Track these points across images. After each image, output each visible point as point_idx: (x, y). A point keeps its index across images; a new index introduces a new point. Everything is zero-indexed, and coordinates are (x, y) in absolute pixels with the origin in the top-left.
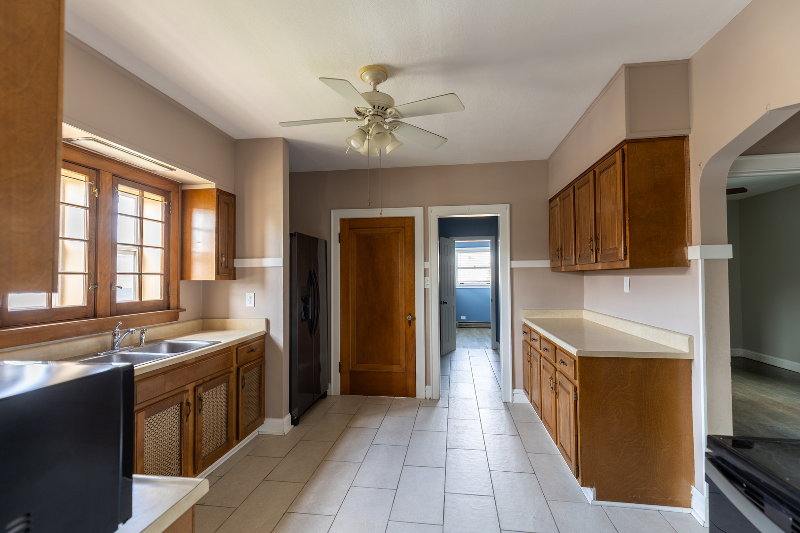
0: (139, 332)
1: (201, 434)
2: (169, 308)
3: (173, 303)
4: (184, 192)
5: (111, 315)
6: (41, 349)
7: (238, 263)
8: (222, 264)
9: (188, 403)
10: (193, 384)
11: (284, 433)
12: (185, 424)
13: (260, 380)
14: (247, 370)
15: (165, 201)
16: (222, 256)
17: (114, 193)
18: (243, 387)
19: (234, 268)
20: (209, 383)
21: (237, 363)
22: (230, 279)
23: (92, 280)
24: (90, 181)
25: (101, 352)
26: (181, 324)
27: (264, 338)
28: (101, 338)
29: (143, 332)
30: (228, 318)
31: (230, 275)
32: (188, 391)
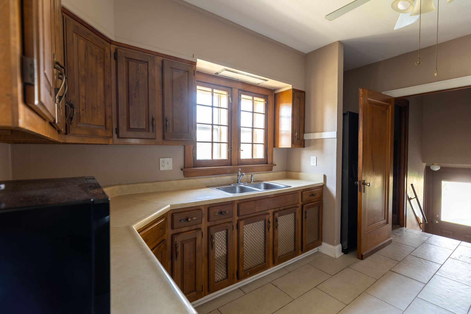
0: (251, 175)
1: (277, 242)
2: (267, 164)
3: (269, 161)
4: (275, 95)
5: (238, 165)
6: (209, 179)
7: (307, 137)
8: (295, 137)
9: (269, 221)
10: (273, 210)
11: (336, 257)
12: (267, 233)
13: (319, 216)
14: (309, 207)
15: (265, 102)
16: (295, 132)
17: (239, 100)
18: (305, 218)
19: (304, 140)
20: (284, 210)
21: (302, 202)
22: (301, 147)
23: (230, 146)
24: (228, 94)
25: (232, 184)
26: (274, 173)
27: (322, 188)
28: (233, 176)
29: (252, 176)
30: (300, 172)
31: (301, 144)
32: (269, 214)
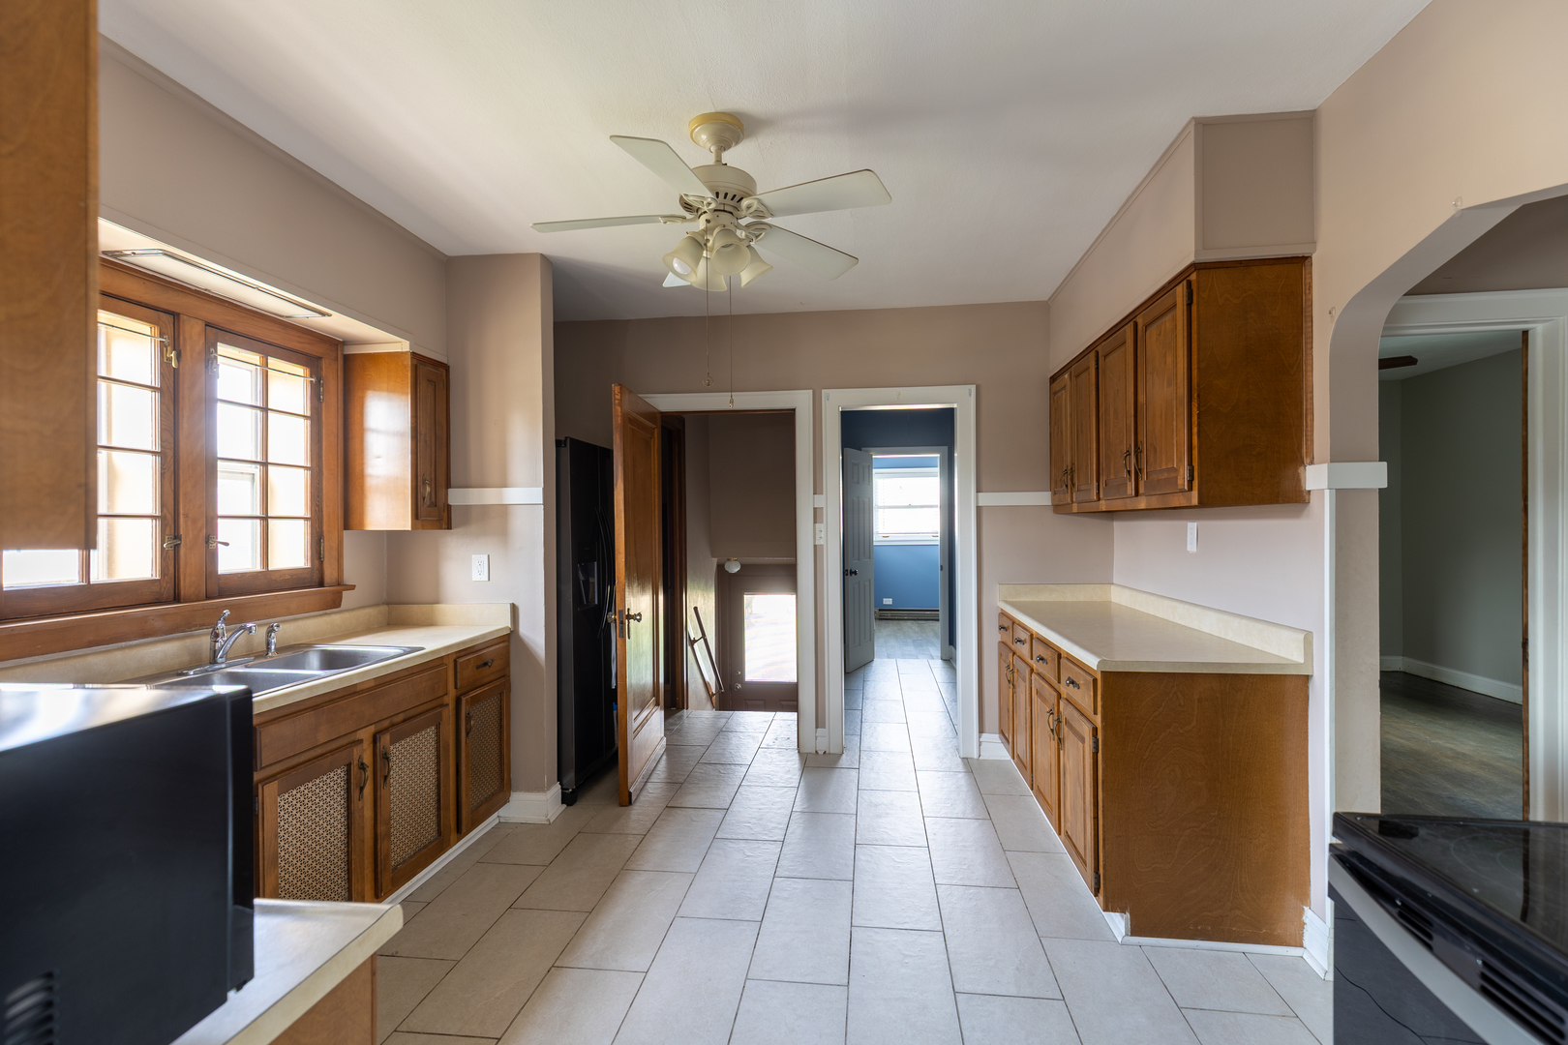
0: (264, 630)
1: (388, 824)
2: (321, 584)
3: (330, 574)
4: (347, 359)
5: (208, 598)
6: (72, 662)
7: (456, 497)
8: (424, 498)
9: (362, 764)
10: (372, 729)
11: (549, 820)
12: (356, 804)
13: (501, 720)
14: (474, 701)
15: (311, 377)
16: (424, 483)
17: (209, 358)
18: (467, 734)
19: (449, 507)
20: (403, 725)
21: (456, 688)
22: (441, 528)
23: (170, 530)
24: (161, 336)
25: (191, 669)
26: (346, 615)
27: (508, 641)
28: (188, 642)
29: (273, 631)
30: (438, 603)
31: (440, 520)
32: (361, 741)
